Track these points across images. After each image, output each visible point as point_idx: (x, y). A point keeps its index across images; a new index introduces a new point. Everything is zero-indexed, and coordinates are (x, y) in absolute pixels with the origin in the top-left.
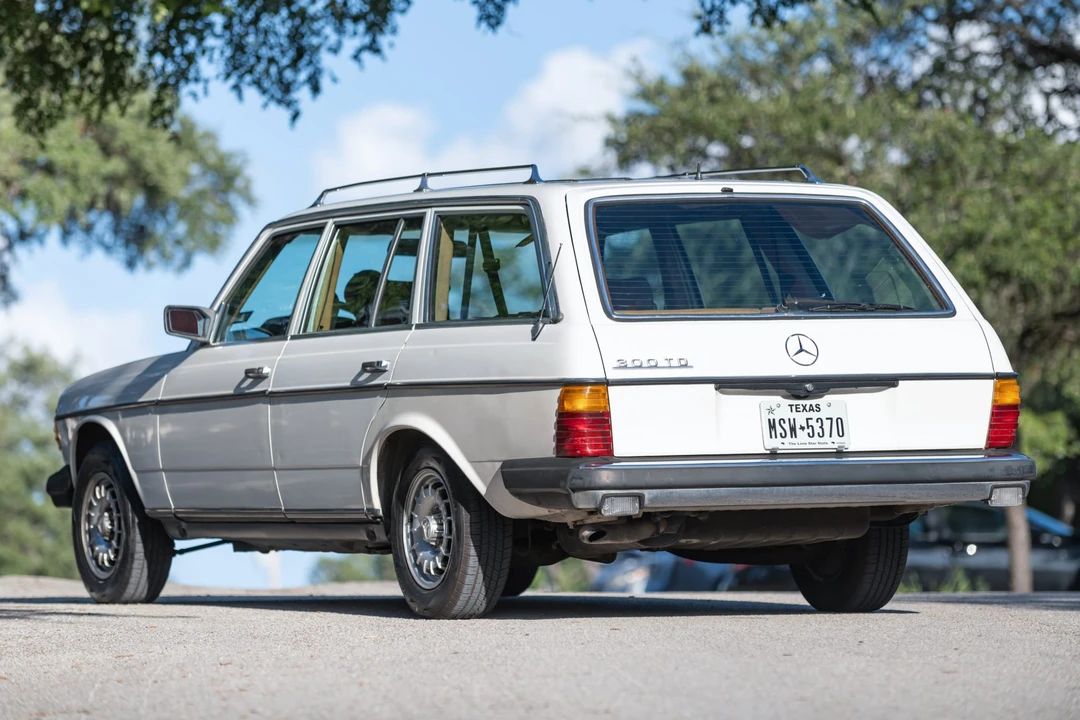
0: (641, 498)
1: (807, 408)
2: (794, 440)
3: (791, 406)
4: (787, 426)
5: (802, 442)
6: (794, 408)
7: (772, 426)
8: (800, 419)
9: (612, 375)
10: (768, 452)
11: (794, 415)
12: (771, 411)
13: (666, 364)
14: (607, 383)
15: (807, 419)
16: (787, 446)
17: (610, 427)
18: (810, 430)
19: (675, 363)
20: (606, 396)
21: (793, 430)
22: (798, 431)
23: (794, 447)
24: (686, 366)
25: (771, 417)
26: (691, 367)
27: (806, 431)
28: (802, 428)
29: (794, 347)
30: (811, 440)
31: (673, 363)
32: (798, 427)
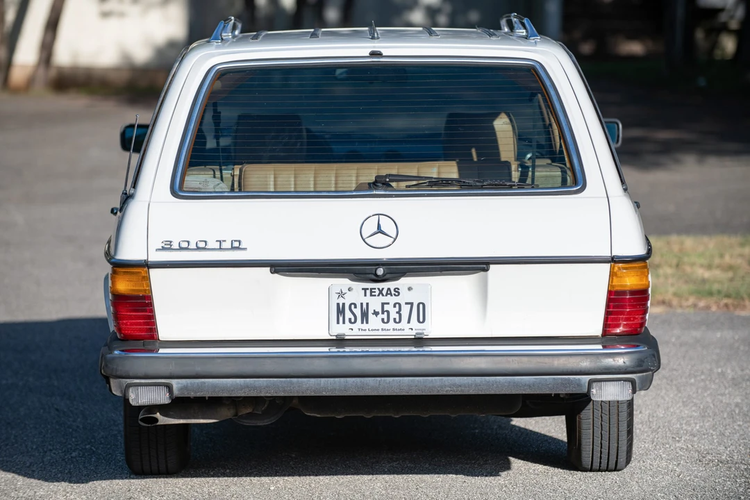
0: (169, 388)
1: (384, 292)
2: (365, 326)
3: (365, 290)
4: (358, 312)
5: (375, 327)
6: (368, 292)
7: (341, 311)
8: (375, 303)
9: (155, 257)
10: (335, 338)
11: (368, 299)
12: (341, 294)
13: (217, 245)
14: (147, 265)
15: (383, 304)
16: (356, 332)
17: (152, 311)
18: (385, 316)
19: (227, 245)
20: (147, 278)
21: (365, 315)
22: (371, 317)
23: (363, 333)
24: (238, 248)
25: (341, 301)
26: (245, 249)
27: (381, 316)
28: (376, 313)
29: (371, 227)
30: (385, 326)
31: (224, 245)
32: (371, 311)
